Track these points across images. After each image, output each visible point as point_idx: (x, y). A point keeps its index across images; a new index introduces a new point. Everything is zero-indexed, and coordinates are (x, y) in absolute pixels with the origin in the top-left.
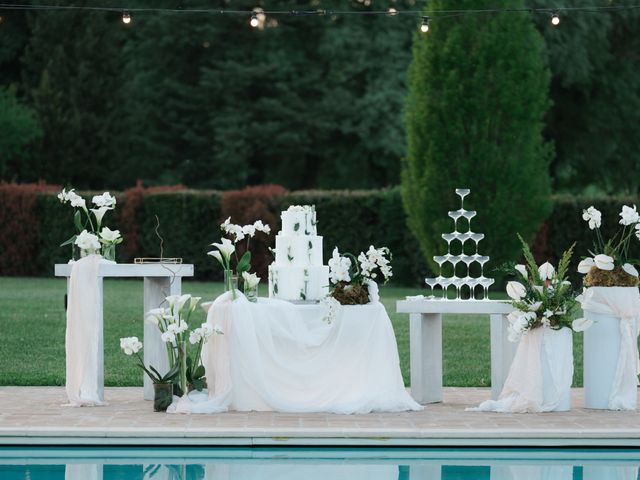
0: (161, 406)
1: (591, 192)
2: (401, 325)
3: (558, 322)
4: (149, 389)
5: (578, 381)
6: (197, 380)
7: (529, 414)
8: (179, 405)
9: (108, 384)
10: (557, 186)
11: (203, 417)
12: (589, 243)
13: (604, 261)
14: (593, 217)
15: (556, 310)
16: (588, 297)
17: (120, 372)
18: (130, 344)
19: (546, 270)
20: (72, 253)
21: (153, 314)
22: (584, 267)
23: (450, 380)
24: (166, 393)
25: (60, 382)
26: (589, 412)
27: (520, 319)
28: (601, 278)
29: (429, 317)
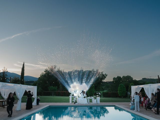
0: (75, 104)
1: (97, 92)
2: (87, 99)
3: (96, 99)
4: (74, 103)
5: (97, 102)
6: (77, 102)
7: (94, 104)
8: (76, 104)
9: (72, 102)
10: (95, 91)
11: (77, 104)
12: (97, 95)
13: (98, 96)
14: (97, 93)
15: (95, 98)
16: (97, 98)
17: (73, 102)
18: (73, 100)
19: (95, 96)
20: (70, 95)
21: (74, 99)
22: (97, 96)
23: (90, 102)
24: (75, 103)
25: (69, 102)
26: (97, 104)
27: (93, 99)
28: (98, 97)
29: (89, 99)
